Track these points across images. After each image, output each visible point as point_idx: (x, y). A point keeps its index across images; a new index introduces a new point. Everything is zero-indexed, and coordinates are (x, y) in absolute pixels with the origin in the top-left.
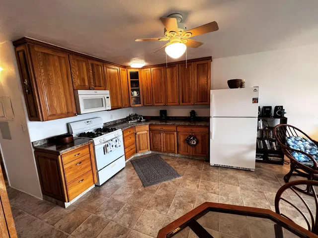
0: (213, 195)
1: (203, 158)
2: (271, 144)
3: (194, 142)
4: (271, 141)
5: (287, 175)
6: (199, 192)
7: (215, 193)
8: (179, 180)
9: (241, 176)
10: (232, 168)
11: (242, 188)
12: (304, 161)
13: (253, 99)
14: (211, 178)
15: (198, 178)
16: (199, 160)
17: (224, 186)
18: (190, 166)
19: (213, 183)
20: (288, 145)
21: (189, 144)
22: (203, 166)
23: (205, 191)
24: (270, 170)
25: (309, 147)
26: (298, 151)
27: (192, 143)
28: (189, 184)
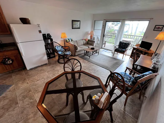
0: (38, 82)
1: (20, 69)
2: (50, 51)
3: (10, 62)
4: (50, 49)
5: (58, 60)
6: (30, 85)
7: (38, 80)
8: (12, 88)
9: (44, 68)
10: (39, 66)
11: (47, 72)
12: (62, 54)
13: (39, 31)
14: (32, 76)
15: (25, 79)
16: (19, 71)
17: (40, 75)
18: (14, 77)
19: (34, 77)
20: (56, 49)
21: (6, 64)
22: (23, 72)
23: (33, 83)
24: (53, 61)
25: (61, 48)
26: (59, 51)
27: (9, 63)
28: (22, 85)
